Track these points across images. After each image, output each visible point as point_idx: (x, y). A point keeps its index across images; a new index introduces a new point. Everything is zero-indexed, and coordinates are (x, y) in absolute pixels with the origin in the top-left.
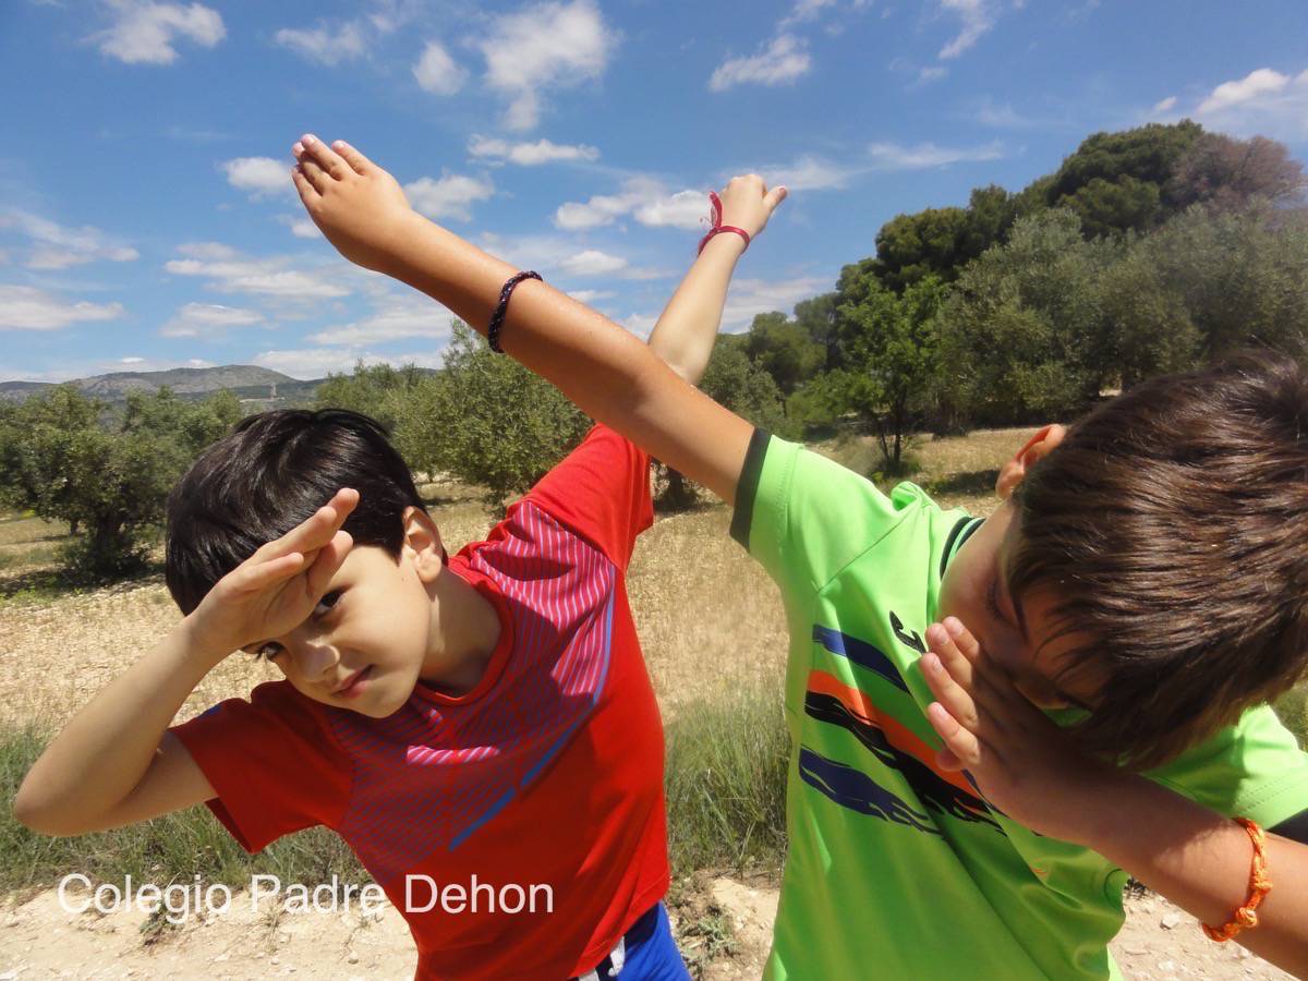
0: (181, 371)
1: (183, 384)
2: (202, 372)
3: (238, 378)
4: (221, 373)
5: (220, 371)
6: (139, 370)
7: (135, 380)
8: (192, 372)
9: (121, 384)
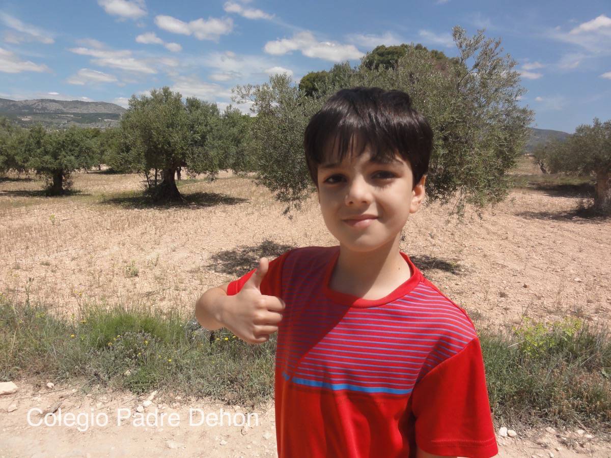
0: (77, 102)
1: (78, 108)
2: (88, 103)
3: (105, 108)
4: (96, 105)
5: (96, 104)
6: (57, 99)
7: (54, 103)
8: (82, 103)
9: (47, 104)
